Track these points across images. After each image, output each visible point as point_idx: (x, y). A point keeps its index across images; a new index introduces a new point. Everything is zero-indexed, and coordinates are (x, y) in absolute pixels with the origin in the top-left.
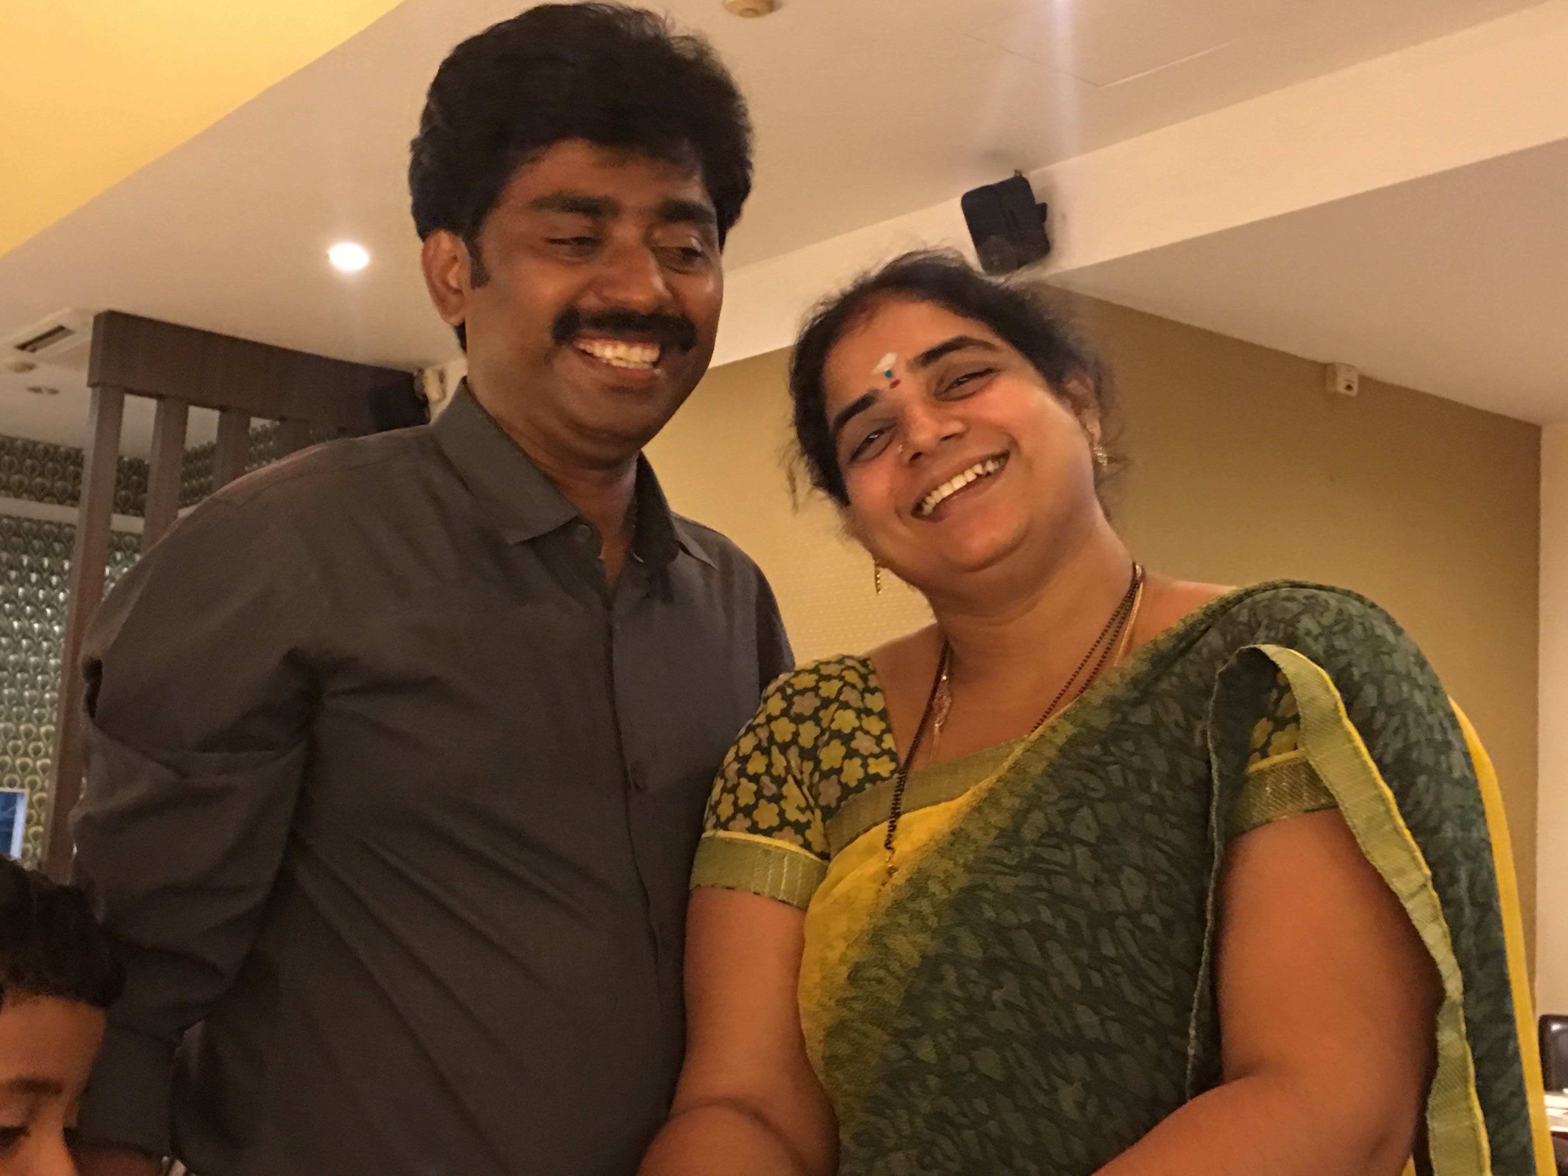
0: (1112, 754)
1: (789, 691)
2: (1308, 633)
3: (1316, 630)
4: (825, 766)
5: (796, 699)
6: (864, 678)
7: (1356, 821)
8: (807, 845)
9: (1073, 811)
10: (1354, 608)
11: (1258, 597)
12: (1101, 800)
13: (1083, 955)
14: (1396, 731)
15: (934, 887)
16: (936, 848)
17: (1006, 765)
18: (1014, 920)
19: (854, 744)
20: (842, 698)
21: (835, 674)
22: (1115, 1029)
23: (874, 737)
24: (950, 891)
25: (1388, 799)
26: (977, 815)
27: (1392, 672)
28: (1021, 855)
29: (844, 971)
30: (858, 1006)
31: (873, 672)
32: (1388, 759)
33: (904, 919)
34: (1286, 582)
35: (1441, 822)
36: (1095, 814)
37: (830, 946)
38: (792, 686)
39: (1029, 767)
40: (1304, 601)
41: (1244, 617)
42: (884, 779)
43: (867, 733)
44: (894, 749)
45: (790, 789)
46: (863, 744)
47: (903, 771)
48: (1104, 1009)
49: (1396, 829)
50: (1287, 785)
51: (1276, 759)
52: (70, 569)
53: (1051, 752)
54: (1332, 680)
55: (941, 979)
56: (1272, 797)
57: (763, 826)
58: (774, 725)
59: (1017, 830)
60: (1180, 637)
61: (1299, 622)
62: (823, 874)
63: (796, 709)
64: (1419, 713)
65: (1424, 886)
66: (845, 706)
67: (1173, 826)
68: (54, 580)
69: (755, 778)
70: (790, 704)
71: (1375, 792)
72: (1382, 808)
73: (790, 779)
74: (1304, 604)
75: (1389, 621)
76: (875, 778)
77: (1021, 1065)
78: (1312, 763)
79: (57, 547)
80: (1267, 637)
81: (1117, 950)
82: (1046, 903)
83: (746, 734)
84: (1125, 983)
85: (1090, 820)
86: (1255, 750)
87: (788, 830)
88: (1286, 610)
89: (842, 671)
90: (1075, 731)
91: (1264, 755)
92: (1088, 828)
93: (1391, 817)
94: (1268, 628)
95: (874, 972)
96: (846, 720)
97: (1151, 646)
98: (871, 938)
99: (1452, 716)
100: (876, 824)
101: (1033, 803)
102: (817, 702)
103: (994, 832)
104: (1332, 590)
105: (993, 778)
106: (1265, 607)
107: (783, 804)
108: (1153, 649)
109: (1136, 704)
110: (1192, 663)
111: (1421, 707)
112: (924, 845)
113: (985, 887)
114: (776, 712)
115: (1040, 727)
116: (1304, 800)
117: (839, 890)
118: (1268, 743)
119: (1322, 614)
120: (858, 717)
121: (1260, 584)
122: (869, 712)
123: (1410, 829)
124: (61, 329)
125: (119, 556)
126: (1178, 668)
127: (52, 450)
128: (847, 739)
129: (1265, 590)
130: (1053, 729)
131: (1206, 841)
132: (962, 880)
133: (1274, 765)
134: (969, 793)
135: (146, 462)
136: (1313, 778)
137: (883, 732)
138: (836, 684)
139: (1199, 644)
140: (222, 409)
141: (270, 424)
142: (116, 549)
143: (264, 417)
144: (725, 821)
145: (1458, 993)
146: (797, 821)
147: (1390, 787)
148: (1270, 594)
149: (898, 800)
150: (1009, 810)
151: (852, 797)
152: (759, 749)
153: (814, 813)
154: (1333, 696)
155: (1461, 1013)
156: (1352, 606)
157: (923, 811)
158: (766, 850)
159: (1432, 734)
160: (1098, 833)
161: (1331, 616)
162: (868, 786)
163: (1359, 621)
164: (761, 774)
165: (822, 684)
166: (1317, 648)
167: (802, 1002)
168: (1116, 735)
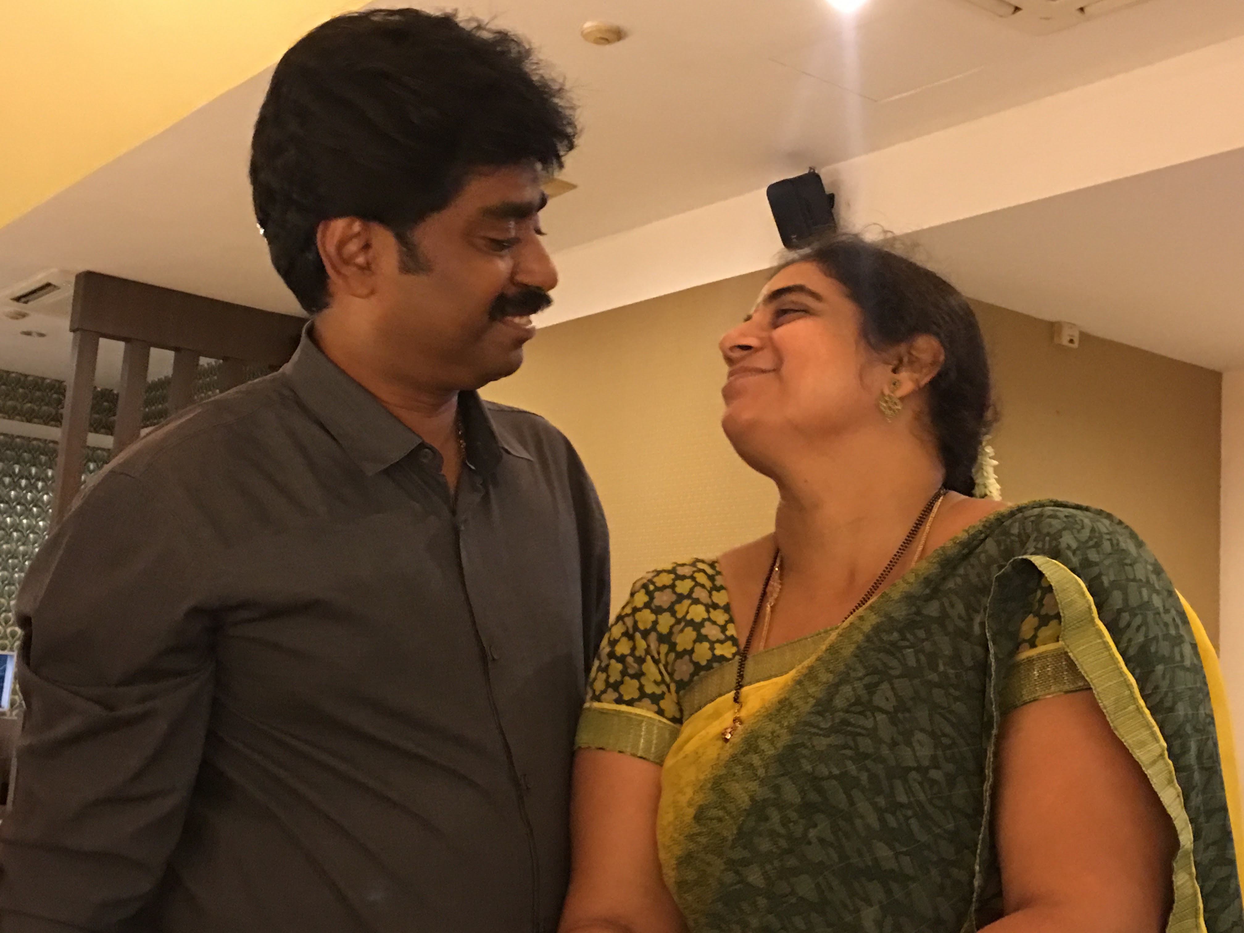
0: (908, 640)
1: (651, 587)
2: (1069, 547)
3: (1074, 545)
5: (657, 594)
6: (711, 578)
7: (1106, 703)
8: (661, 712)
9: (877, 684)
10: (1104, 525)
11: (1028, 513)
12: (898, 677)
13: (881, 801)
14: (1138, 628)
15: (764, 745)
16: (765, 714)
17: (824, 647)
18: (826, 772)
19: (704, 631)
20: (695, 596)
21: (688, 575)
22: (906, 860)
23: (720, 626)
24: (775, 748)
25: (1132, 685)
26: (798, 687)
27: (1134, 580)
28: (833, 719)
29: (691, 811)
30: (703, 840)
31: (719, 573)
32: (1132, 652)
33: (738, 770)
34: (1051, 501)
35: (1175, 703)
36: (893, 689)
37: (681, 792)
38: (653, 583)
39: (841, 649)
40: (1064, 520)
41: (1015, 531)
42: (728, 660)
43: (714, 623)
44: (735, 635)
45: (650, 667)
46: (711, 631)
47: (743, 655)
48: (897, 845)
49: (1138, 709)
50: (1052, 671)
51: (1041, 649)
52: (53, 476)
53: (859, 638)
54: (1086, 586)
55: (767, 819)
56: (1039, 680)
57: (626, 698)
58: (638, 616)
59: (830, 700)
60: (964, 545)
61: (1061, 537)
62: (675, 735)
63: (657, 602)
64: (1156, 613)
65: (1162, 755)
66: (697, 601)
67: (956, 699)
68: (40, 484)
69: (622, 659)
70: (652, 598)
71: (1122, 679)
72: (1127, 693)
73: (649, 657)
74: (1064, 522)
75: (1133, 535)
76: (722, 659)
77: (831, 889)
78: (1070, 654)
79: (43, 458)
80: (1035, 549)
81: (909, 797)
82: (850, 758)
83: (616, 623)
84: (914, 824)
85: (890, 694)
86: (1025, 641)
87: (647, 701)
88: (1051, 526)
89: (694, 572)
90: (879, 620)
91: (1033, 645)
92: (887, 699)
93: (1134, 699)
94: (1036, 540)
95: (714, 812)
96: (698, 613)
97: (940, 552)
98: (713, 785)
99: (1182, 615)
100: (720, 695)
101: (844, 679)
102: (674, 598)
103: (812, 701)
104: (1087, 509)
105: (813, 658)
106: (1032, 522)
107: (643, 680)
108: (942, 554)
109: (928, 599)
110: (973, 566)
111: (1158, 608)
112: (757, 712)
113: (803, 745)
114: (640, 605)
116: (1065, 683)
117: (689, 748)
118: (1035, 636)
119: (1079, 531)
120: (708, 611)
121: (1029, 502)
122: (715, 606)
123: (1148, 709)
124: (48, 285)
125: (92, 466)
126: (961, 571)
127: (39, 382)
128: (697, 626)
129: (1033, 508)
130: (861, 618)
132: (785, 739)
133: (1040, 654)
134: (794, 671)
135: (115, 392)
136: (1072, 666)
137: (727, 622)
138: (689, 583)
139: (978, 550)
140: (176, 349)
141: (215, 362)
142: (90, 460)
143: (211, 357)
144: (599, 695)
145: (1189, 843)
146: (654, 693)
147: (1133, 674)
148: (1037, 511)
149: (741, 676)
150: (824, 683)
151: (702, 673)
152: (626, 634)
153: (668, 687)
154: (1088, 601)
155: (1192, 858)
156: (1103, 524)
157: (757, 685)
158: (629, 717)
159: (1168, 630)
160: (895, 704)
161: (1086, 533)
162: (715, 665)
163: (1108, 537)
164: (626, 656)
165: (678, 583)
166: (1075, 560)
167: (659, 837)
168: (911, 624)
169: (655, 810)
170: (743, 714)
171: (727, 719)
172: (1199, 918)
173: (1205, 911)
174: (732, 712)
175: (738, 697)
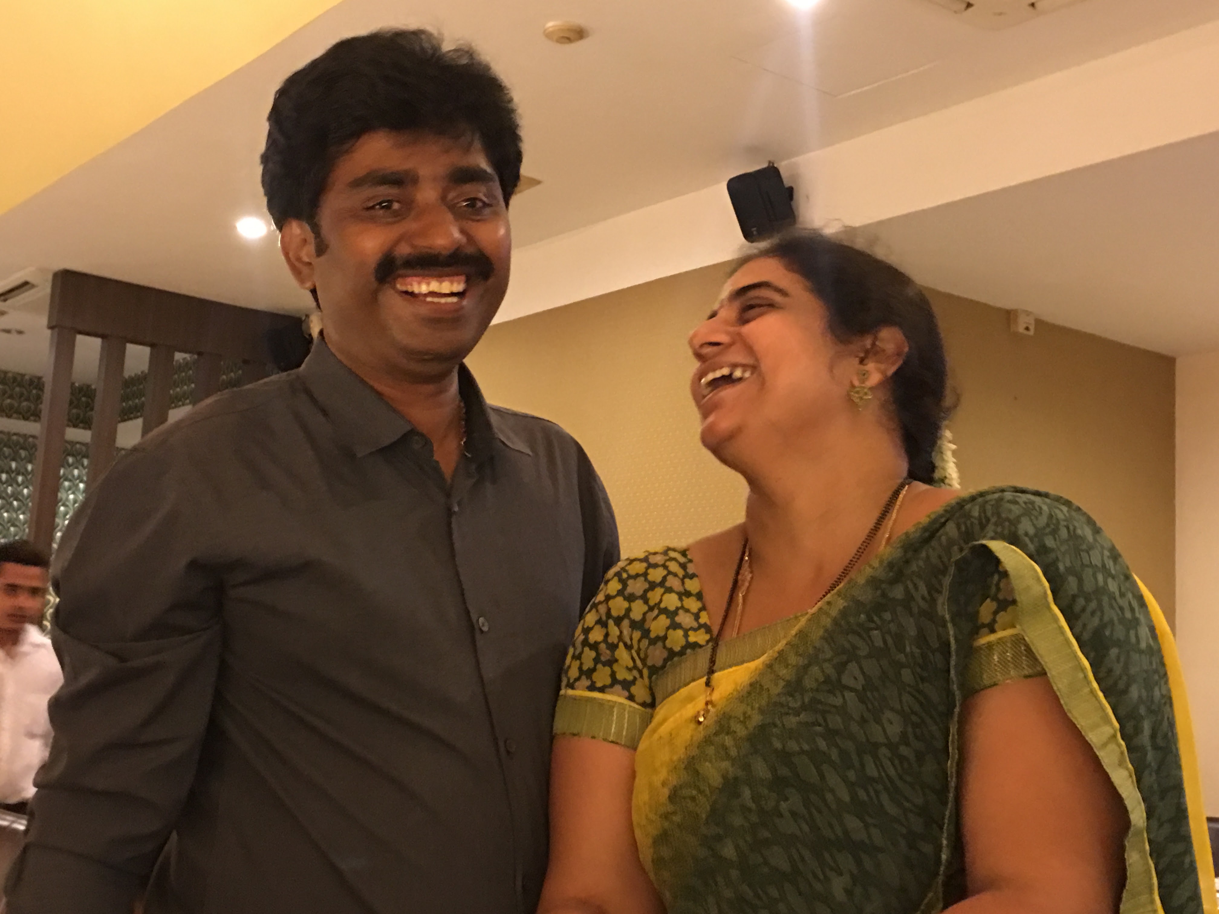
0: (874, 622)
1: (625, 575)
2: (1026, 534)
3: (1031, 531)
4: (653, 635)
5: (630, 582)
6: (683, 566)
7: (1060, 685)
8: (631, 698)
9: (844, 664)
11: (989, 497)
12: (865, 657)
13: (852, 775)
14: (1093, 613)
15: (736, 726)
16: (737, 696)
17: (793, 632)
18: (796, 748)
19: (678, 619)
21: (660, 563)
22: (875, 832)
23: (693, 614)
24: (747, 728)
25: (1086, 668)
26: (769, 670)
27: (1091, 565)
28: (803, 699)
29: (666, 792)
30: (677, 819)
31: (690, 561)
32: (1086, 636)
33: (711, 750)
34: (1011, 487)
35: (1128, 685)
36: (861, 668)
37: (655, 772)
38: (627, 572)
39: (810, 633)
40: (1024, 505)
41: (976, 513)
42: (701, 646)
43: (687, 611)
44: (708, 623)
45: (622, 654)
46: (685, 619)
47: (715, 641)
48: (867, 818)
49: (1092, 692)
50: (1011, 656)
51: (1000, 634)
52: (32, 470)
53: (827, 622)
54: (1043, 572)
55: (738, 795)
56: (999, 665)
57: (599, 685)
58: (611, 603)
59: (800, 681)
60: (925, 529)
61: (1019, 523)
63: (629, 590)
64: (1112, 597)
65: (1114, 736)
66: (669, 590)
67: (924, 679)
68: (20, 479)
69: (594, 646)
70: (625, 586)
71: (1076, 662)
72: (1081, 675)
73: (621, 645)
74: (1023, 508)
75: (1090, 521)
76: (695, 646)
77: (803, 859)
78: (1027, 639)
79: (23, 453)
80: (996, 533)
81: (879, 773)
82: (820, 735)
83: (590, 611)
84: (885, 798)
85: (857, 672)
86: (984, 626)
87: (618, 687)
88: (1010, 511)
89: (667, 560)
90: (846, 605)
91: (993, 631)
92: (855, 678)
93: (1089, 683)
94: (996, 524)
96: (671, 601)
97: (904, 537)
98: (686, 765)
100: (694, 680)
101: (813, 660)
102: (647, 586)
103: (782, 683)
104: (1046, 495)
105: (784, 642)
106: (992, 505)
107: (615, 667)
108: (905, 539)
109: (893, 582)
110: (934, 549)
111: (1113, 592)
112: (729, 695)
113: (774, 724)
114: (613, 593)
115: (820, 603)
116: (1024, 668)
117: (664, 730)
118: (994, 621)
119: (1037, 518)
120: (681, 599)
122: (688, 594)
123: (1102, 690)
124: (26, 283)
125: (71, 460)
126: (923, 554)
127: (19, 379)
128: (671, 614)
129: (994, 493)
130: (829, 603)
131: (949, 693)
132: (756, 719)
133: (1000, 639)
134: (766, 655)
135: (93, 387)
136: (1030, 651)
137: (700, 610)
138: (661, 572)
139: (939, 534)
140: (152, 345)
141: (190, 357)
142: (69, 455)
143: (186, 352)
144: (573, 682)
145: (1141, 821)
146: (625, 680)
147: (1087, 658)
148: (996, 496)
149: (713, 661)
150: (794, 666)
151: (676, 659)
152: (599, 622)
153: (641, 672)
154: (1044, 587)
155: (1145, 835)
156: (1061, 511)
157: (730, 670)
158: (601, 704)
159: (1123, 613)
160: (864, 682)
161: (1042, 521)
162: (689, 651)
163: (1065, 523)
164: (600, 643)
165: (651, 571)
166: (1031, 547)
167: (635, 818)
168: (878, 608)
169: (630, 791)
170: (716, 696)
171: (700, 704)
172: (1154, 894)
173: (1159, 888)
174: (704, 696)
175: (709, 682)
